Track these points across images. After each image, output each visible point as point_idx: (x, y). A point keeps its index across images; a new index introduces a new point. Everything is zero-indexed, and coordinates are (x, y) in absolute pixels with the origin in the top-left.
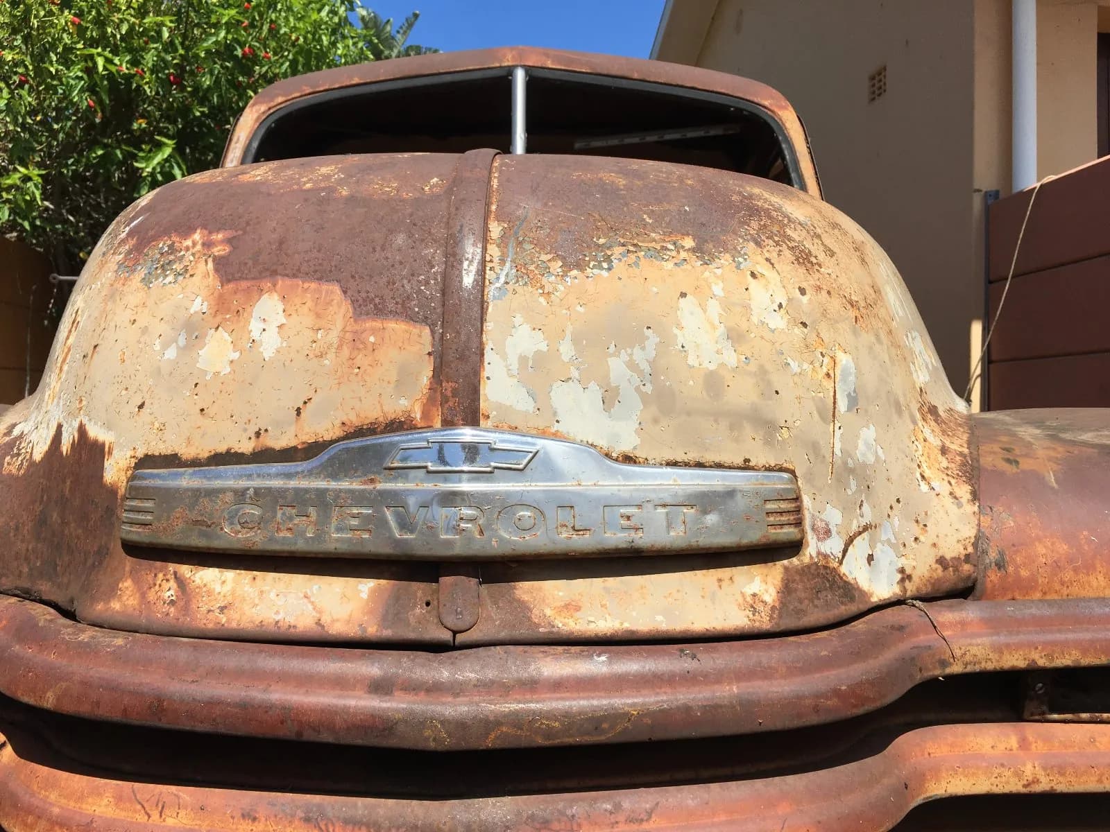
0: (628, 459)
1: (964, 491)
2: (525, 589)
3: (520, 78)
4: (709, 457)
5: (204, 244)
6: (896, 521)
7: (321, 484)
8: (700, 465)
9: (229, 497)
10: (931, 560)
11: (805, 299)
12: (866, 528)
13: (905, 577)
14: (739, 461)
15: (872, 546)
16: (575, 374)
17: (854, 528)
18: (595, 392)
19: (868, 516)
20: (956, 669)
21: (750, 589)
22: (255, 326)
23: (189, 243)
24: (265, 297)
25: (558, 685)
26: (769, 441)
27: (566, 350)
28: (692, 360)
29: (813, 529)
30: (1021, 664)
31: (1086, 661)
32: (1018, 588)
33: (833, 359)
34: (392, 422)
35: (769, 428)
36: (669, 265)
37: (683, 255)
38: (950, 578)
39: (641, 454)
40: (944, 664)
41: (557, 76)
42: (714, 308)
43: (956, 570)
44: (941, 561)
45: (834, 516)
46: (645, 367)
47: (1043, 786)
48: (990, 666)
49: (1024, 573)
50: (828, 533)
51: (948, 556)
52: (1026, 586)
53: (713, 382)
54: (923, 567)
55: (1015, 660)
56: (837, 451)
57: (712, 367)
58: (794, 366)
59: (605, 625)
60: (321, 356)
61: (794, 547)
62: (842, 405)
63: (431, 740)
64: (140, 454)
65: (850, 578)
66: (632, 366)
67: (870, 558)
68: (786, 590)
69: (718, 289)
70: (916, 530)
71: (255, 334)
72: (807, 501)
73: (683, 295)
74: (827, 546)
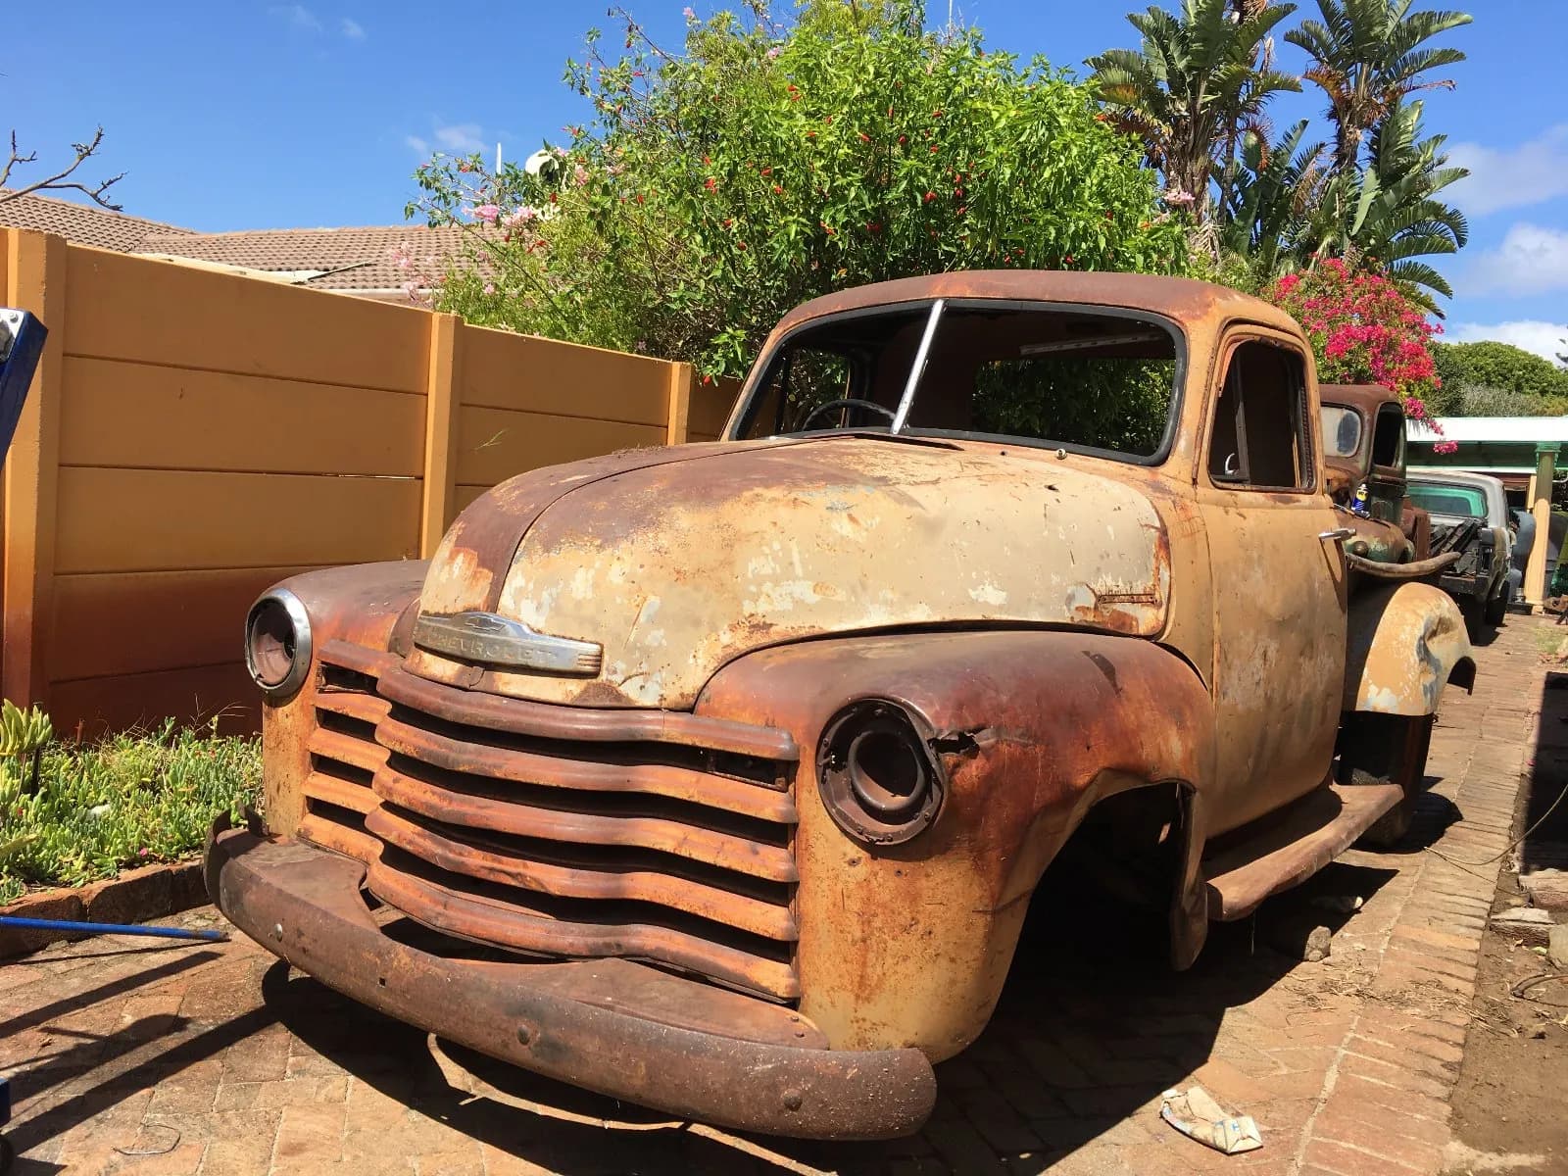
0: (539, 632)
2: (497, 675)
3: (937, 309)
4: (568, 635)
6: (664, 675)
7: (450, 628)
8: (564, 637)
9: (430, 630)
10: (678, 693)
11: (641, 570)
12: (642, 674)
13: (663, 698)
14: (579, 638)
15: (646, 681)
16: (531, 596)
17: (634, 672)
18: (534, 605)
19: (645, 668)
20: (664, 739)
21: (570, 688)
22: (455, 566)
24: (460, 554)
25: (488, 707)
26: (595, 630)
27: (531, 586)
28: (573, 595)
29: (607, 669)
30: (690, 743)
31: (715, 747)
32: (711, 712)
33: (645, 599)
34: (476, 608)
35: (596, 626)
36: (582, 553)
37: (592, 548)
38: (683, 703)
39: (543, 630)
40: (657, 736)
41: (973, 304)
42: (592, 572)
43: (687, 699)
44: (682, 695)
45: (621, 666)
46: (555, 596)
47: (695, 799)
48: (678, 741)
49: (716, 706)
50: (615, 672)
52: (716, 712)
53: (579, 604)
54: (673, 696)
55: (688, 741)
56: (631, 639)
57: (580, 597)
58: (619, 601)
59: (513, 690)
60: (466, 580)
61: (595, 675)
62: (642, 619)
63: (449, 717)
65: (624, 693)
66: (551, 595)
67: (642, 687)
68: (585, 691)
69: (597, 565)
70: (675, 679)
72: (606, 657)
73: (582, 566)
74: (613, 678)
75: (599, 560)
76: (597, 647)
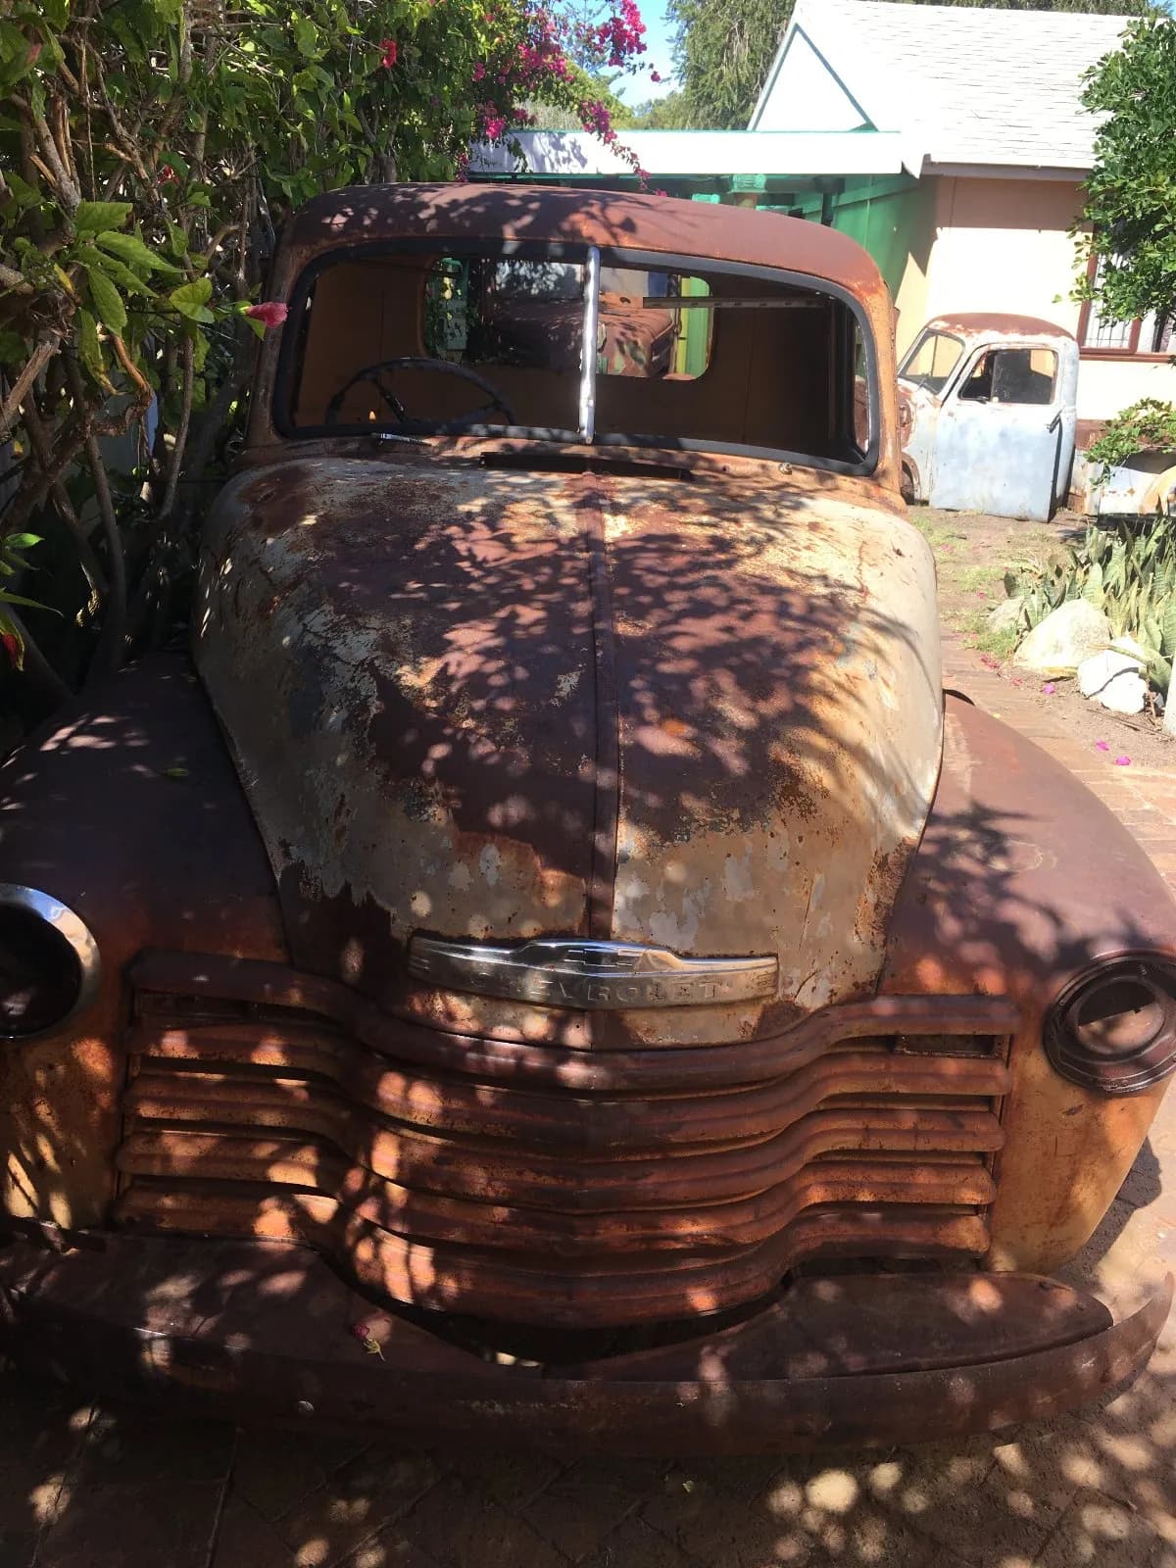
0: (687, 955)
1: (879, 939)
4: (730, 952)
5: (443, 796)
6: (833, 965)
10: (849, 983)
11: (801, 845)
12: (814, 974)
13: (833, 994)
14: (747, 953)
15: (816, 982)
16: (664, 908)
17: (807, 976)
18: (674, 918)
19: (816, 966)
21: (743, 1020)
22: (483, 865)
23: (432, 790)
24: (488, 845)
26: (765, 940)
28: (728, 897)
29: (783, 983)
33: (812, 881)
34: (562, 931)
35: (766, 932)
36: (723, 834)
37: (732, 825)
38: (857, 992)
39: (695, 952)
42: (745, 862)
43: (864, 990)
44: (856, 985)
45: (796, 973)
46: (702, 903)
50: (791, 983)
51: (860, 981)
53: (739, 910)
54: (843, 987)
56: (805, 936)
57: (740, 901)
58: (787, 893)
60: (522, 888)
62: (812, 908)
64: (416, 926)
65: (800, 1004)
66: (695, 902)
67: (814, 989)
68: (763, 1018)
69: (748, 849)
70: (845, 968)
71: (483, 870)
72: (781, 969)
73: (729, 855)
74: (789, 991)
75: (748, 841)
76: (771, 961)
